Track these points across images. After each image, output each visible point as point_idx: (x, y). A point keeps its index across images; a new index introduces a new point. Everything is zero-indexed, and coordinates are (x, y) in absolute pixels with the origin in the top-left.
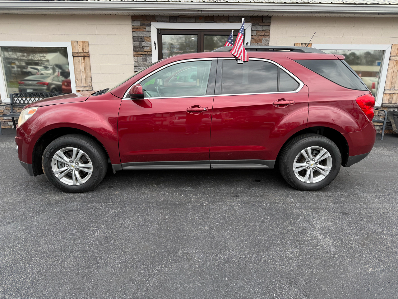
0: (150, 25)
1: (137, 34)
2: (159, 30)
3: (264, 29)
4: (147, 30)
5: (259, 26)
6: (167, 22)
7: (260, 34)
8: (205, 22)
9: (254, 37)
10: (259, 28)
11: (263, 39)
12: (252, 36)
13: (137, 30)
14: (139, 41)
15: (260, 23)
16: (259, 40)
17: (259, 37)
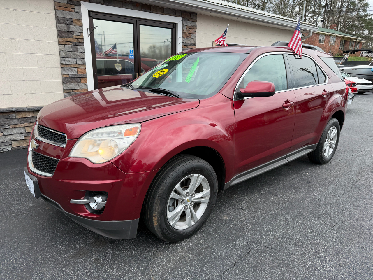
0: (79, 5)
1: (63, 14)
2: (91, 12)
3: (192, 25)
4: (76, 10)
5: (188, 21)
6: (101, 4)
7: (190, 30)
8: (142, 11)
9: (185, 31)
10: (189, 23)
11: (192, 34)
12: (183, 30)
13: (62, 8)
14: (66, 24)
15: (189, 19)
16: (189, 34)
17: (189, 32)
